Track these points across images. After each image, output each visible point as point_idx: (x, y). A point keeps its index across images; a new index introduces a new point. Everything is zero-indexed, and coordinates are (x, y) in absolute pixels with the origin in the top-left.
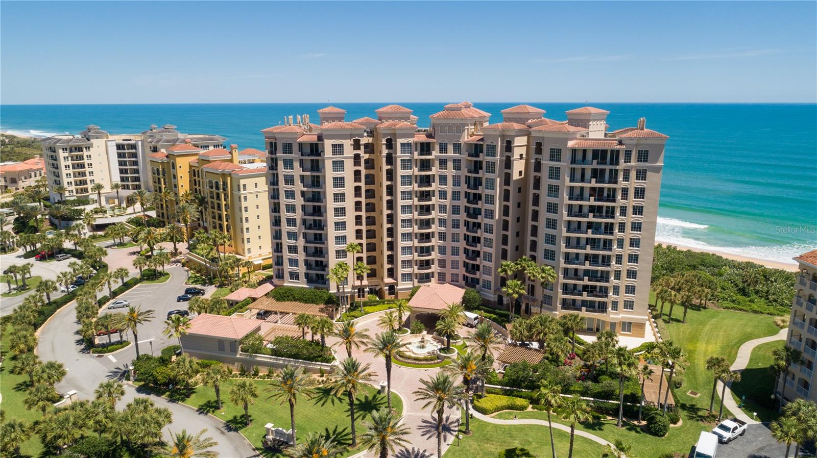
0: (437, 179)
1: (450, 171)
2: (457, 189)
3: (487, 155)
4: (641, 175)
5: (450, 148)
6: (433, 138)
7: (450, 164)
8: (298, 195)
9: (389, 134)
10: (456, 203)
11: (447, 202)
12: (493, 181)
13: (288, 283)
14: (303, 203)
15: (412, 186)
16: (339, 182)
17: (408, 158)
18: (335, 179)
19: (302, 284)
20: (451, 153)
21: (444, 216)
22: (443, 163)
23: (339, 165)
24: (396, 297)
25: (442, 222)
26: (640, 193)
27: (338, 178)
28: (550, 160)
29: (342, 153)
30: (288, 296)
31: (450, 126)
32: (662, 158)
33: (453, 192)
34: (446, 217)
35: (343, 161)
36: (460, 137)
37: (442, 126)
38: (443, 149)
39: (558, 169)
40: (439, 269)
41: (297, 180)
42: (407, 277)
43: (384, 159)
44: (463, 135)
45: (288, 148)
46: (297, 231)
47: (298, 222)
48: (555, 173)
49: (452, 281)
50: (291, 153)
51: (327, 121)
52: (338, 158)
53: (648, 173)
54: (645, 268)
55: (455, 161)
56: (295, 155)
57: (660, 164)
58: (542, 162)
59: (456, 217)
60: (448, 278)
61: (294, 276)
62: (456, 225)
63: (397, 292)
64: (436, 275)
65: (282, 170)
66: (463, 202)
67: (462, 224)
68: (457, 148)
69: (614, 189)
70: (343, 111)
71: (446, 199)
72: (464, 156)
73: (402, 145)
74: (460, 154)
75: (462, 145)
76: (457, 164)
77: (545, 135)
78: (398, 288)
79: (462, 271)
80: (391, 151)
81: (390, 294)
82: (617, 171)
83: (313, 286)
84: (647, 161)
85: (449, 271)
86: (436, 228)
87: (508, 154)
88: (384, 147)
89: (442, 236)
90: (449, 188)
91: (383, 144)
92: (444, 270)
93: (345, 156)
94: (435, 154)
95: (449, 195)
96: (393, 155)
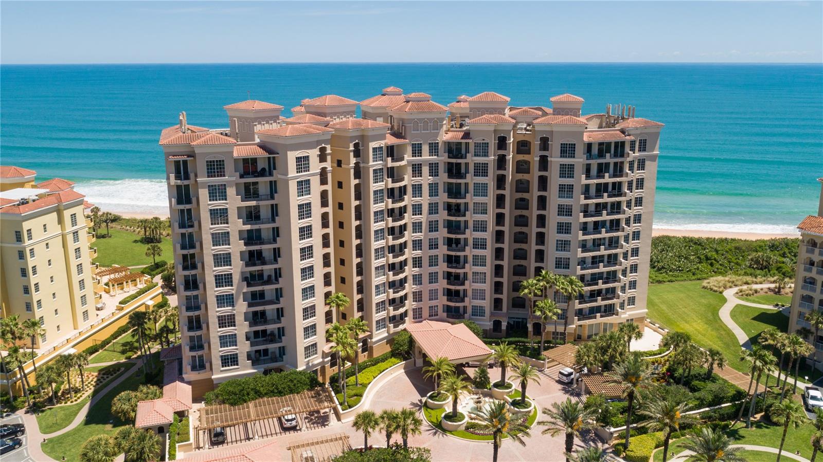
0: (410, 190)
1: (426, 179)
2: (435, 199)
3: (475, 155)
4: (642, 164)
5: (425, 149)
6: (404, 138)
7: (425, 170)
8: (234, 237)
9: (356, 137)
10: (434, 217)
11: (423, 218)
12: (485, 186)
13: (219, 374)
14: (244, 248)
15: (384, 204)
16: (305, 210)
17: (381, 167)
18: (300, 207)
19: (245, 369)
20: (426, 156)
21: (419, 236)
22: (417, 169)
23: (304, 187)
24: (371, 355)
25: (417, 244)
26: (640, 183)
27: (303, 205)
28: (561, 157)
29: (307, 169)
30: (248, 394)
31: (426, 122)
32: (657, 146)
33: (430, 204)
34: (422, 237)
35: (309, 180)
36: (437, 135)
37: (416, 122)
38: (417, 151)
39: (571, 167)
40: (415, 305)
41: (233, 215)
42: (381, 324)
43: (352, 171)
44: (441, 133)
45: (216, 168)
46: (234, 292)
47: (236, 278)
48: (566, 171)
49: (430, 316)
50: (221, 176)
51: (260, 123)
52: (303, 176)
53: (647, 163)
54: (643, 261)
55: (431, 165)
56: (231, 178)
57: (656, 152)
58: (549, 159)
59: (434, 235)
60: (426, 313)
61: (230, 360)
62: (433, 245)
63: (371, 348)
64: (410, 314)
65: (206, 203)
66: (443, 216)
67: (440, 242)
68: (434, 149)
69: (620, 183)
70: (278, 106)
71: (421, 214)
72: (442, 158)
73: (375, 149)
74: (438, 155)
75: (440, 145)
76: (434, 169)
77: (554, 129)
78: (374, 340)
79: (443, 300)
80: (359, 160)
81: (363, 351)
82: (622, 163)
83: (262, 368)
84: (645, 150)
85: (426, 304)
86: (410, 253)
87: (501, 152)
88: (352, 154)
89: (417, 262)
90: (425, 200)
91: (351, 151)
92: (420, 304)
93: (311, 172)
94: (408, 157)
95: (425, 209)
96: (362, 165)
